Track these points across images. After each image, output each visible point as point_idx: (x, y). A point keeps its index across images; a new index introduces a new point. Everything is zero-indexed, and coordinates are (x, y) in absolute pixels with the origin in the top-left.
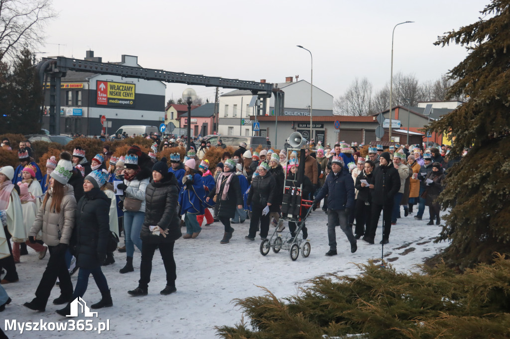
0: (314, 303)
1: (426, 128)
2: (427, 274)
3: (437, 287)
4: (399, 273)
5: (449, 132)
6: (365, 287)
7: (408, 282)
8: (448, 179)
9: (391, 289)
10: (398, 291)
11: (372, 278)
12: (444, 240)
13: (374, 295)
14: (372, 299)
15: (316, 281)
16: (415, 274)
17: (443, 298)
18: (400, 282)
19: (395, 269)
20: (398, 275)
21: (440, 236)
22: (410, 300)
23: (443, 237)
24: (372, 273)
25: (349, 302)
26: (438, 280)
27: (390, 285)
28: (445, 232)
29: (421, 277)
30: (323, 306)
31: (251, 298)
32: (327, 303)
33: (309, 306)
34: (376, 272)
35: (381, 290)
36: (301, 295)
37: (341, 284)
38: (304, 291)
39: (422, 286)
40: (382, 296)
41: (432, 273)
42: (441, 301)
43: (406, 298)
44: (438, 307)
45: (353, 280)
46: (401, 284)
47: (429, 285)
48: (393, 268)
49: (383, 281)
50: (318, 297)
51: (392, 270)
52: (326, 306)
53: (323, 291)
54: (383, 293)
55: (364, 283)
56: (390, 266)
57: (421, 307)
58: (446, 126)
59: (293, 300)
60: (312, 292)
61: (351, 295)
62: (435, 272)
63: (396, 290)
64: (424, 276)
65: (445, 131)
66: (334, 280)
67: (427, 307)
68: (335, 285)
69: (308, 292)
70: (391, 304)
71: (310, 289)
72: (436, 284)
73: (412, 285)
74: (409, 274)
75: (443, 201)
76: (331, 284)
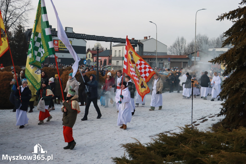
0: (159, 146)
1: (212, 61)
2: (214, 132)
3: (219, 138)
4: (200, 131)
5: (224, 62)
6: (184, 138)
7: (204, 136)
8: (224, 86)
9: (196, 139)
10: (200, 140)
11: (187, 134)
12: (222, 115)
13: (188, 142)
14: (187, 144)
15: (160, 135)
16: (208, 132)
17: (222, 144)
18: (201, 136)
19: (198, 130)
20: (200, 132)
21: (220, 113)
22: (206, 145)
23: (221, 114)
24: (187, 131)
25: (176, 145)
26: (219, 134)
27: (196, 137)
28: (223, 111)
29: (211, 133)
30: (164, 147)
31: (129, 144)
32: (165, 146)
33: (157, 148)
34: (189, 131)
35: (192, 139)
36: (153, 142)
37: (172, 137)
38: (154, 140)
39: (212, 138)
40: (192, 142)
41: (216, 131)
42: (221, 145)
43: (204, 143)
44: (220, 148)
45: (178, 135)
46: (201, 137)
47: (215, 137)
48: (197, 129)
49: (193, 135)
50: (161, 143)
51: (197, 130)
52: (165, 148)
53: (163, 140)
54: (193, 141)
55: (183, 136)
56: (196, 128)
57: (211, 148)
58: (223, 59)
59: (149, 145)
60: (158, 141)
61: (177, 142)
62: (218, 131)
63: (199, 140)
64: (213, 133)
65: (222, 62)
66: (169, 135)
67: (214, 148)
68: (169, 137)
69: (156, 141)
70: (196, 146)
71: (157, 139)
72: (218, 137)
73: (207, 137)
74: (205, 132)
75: (222, 96)
76: (168, 137)
